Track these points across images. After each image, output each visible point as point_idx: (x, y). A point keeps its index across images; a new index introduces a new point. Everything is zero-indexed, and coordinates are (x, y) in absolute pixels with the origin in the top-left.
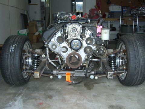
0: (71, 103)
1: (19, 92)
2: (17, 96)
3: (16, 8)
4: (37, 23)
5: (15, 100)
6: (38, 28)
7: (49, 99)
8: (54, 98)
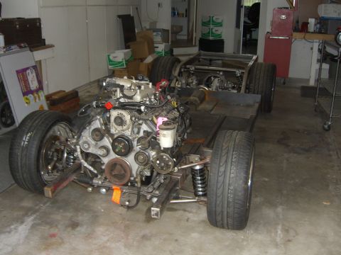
0: (95, 244)
1: (37, 207)
2: (29, 214)
3: (106, 6)
4: (155, 34)
5: (22, 222)
6: (156, 45)
7: (69, 229)
8: (79, 229)
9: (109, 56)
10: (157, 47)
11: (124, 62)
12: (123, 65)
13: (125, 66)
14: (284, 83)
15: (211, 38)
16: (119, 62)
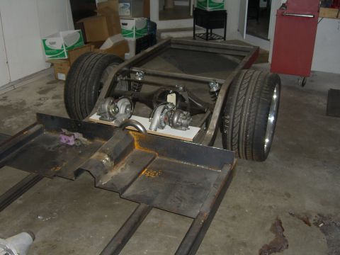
4: (121, 4)
9: (44, 41)
10: (126, 24)
11: (65, 51)
12: (63, 55)
13: (66, 57)
14: (303, 84)
15: (209, 9)
16: (59, 51)
